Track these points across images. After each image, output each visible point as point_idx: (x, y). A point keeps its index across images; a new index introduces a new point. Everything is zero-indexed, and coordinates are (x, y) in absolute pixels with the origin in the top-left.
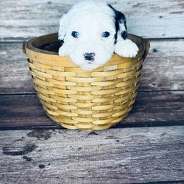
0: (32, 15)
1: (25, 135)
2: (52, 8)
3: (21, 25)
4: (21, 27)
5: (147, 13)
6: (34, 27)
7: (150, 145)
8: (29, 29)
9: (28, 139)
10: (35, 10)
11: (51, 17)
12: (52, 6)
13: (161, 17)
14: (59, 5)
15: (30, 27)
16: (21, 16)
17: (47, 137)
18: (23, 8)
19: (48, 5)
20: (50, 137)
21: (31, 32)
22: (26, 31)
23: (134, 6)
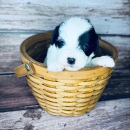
0: (15, 12)
1: (22, 116)
2: (31, 7)
3: (6, 19)
4: (6, 21)
5: (98, 17)
6: (16, 21)
7: (110, 117)
8: (12, 23)
9: (25, 119)
10: (17, 8)
11: (30, 14)
12: (31, 6)
13: (106, 20)
14: (37, 6)
15: (13, 21)
16: (6, 12)
17: (39, 117)
18: (8, 6)
19: (28, 5)
20: (41, 116)
21: (14, 25)
22: (10, 24)
23: (90, 11)
